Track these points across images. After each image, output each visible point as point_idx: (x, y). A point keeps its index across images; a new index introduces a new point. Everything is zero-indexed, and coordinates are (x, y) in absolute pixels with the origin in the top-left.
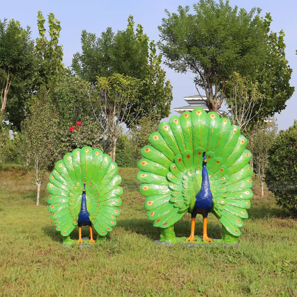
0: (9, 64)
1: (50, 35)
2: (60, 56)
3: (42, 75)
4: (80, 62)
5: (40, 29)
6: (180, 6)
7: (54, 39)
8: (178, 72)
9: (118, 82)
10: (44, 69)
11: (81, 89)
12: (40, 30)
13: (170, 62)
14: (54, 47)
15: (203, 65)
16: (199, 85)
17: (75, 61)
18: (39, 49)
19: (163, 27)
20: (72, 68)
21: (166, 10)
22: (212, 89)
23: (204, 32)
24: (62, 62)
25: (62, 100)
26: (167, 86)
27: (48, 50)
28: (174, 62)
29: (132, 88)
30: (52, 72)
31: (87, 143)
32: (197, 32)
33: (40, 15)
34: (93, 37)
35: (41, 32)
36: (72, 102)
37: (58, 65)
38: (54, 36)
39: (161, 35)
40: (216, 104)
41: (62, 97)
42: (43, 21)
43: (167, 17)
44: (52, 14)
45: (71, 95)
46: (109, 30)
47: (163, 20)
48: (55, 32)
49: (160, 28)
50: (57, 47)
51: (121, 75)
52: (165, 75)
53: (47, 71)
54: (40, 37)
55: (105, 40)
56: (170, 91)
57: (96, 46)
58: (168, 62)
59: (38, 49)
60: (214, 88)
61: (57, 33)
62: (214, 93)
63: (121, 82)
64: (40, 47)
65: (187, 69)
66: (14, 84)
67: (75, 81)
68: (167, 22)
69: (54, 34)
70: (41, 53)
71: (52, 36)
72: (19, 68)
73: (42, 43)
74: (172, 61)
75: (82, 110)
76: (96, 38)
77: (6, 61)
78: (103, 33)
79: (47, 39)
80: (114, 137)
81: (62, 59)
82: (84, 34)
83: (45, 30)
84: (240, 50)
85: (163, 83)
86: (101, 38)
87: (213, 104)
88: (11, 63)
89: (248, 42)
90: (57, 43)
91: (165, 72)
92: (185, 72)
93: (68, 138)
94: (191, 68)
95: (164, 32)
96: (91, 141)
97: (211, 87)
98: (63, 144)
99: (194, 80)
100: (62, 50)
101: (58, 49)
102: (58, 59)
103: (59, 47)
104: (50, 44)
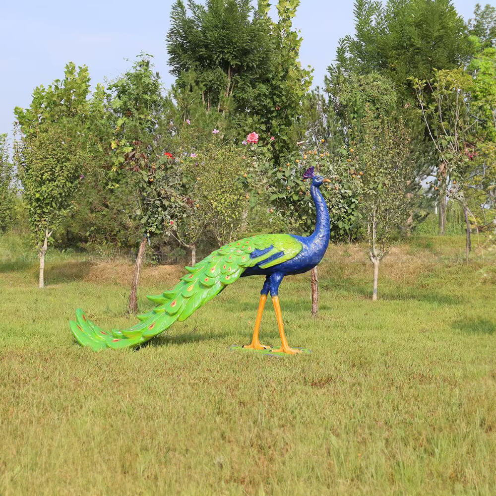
0: (232, 59)
1: (279, 12)
2: (294, 49)
5: (262, 3)
7: (284, 20)
11: (385, 97)
14: (283, 34)
24: (297, 60)
30: (282, 74)
35: (262, 8)
37: (292, 64)
38: (284, 15)
41: (356, 109)
48: (287, 7)
50: (289, 34)
61: (290, 10)
66: (238, 93)
67: (375, 83)
69: (286, 11)
71: (282, 15)
72: (248, 66)
77: (228, 53)
79: (272, 19)
81: (297, 54)
88: (236, 57)
90: (290, 26)
100: (298, 39)
101: (291, 37)
102: (292, 54)
103: (292, 33)
104: (278, 28)
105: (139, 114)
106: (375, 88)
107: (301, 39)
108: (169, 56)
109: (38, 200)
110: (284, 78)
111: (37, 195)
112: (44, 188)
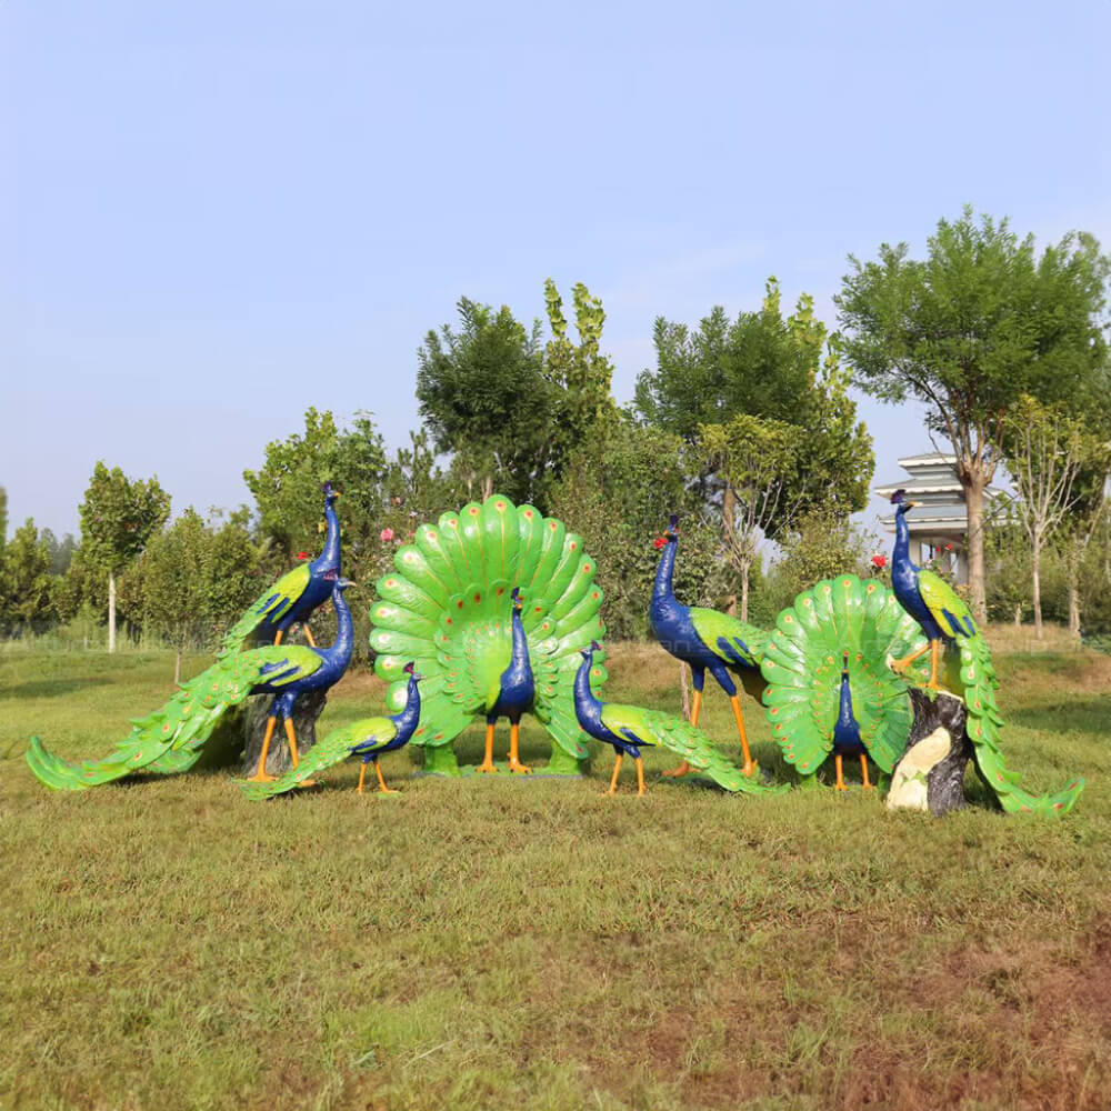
1: (581, 331)
2: (604, 380)
3: (566, 425)
4: (653, 392)
5: (554, 320)
6: (883, 245)
7: (589, 343)
8: (886, 402)
9: (748, 435)
10: (568, 411)
11: (664, 455)
12: (553, 324)
13: (866, 380)
14: (588, 360)
15: (945, 382)
16: (938, 429)
17: (641, 390)
18: (555, 367)
19: (844, 298)
20: (634, 405)
21: (850, 257)
22: (969, 439)
23: (944, 301)
24: (610, 395)
25: (621, 482)
26: (859, 436)
27: (576, 368)
28: (874, 379)
29: (781, 446)
30: (587, 416)
31: (694, 572)
32: (927, 302)
33: (550, 290)
34: (681, 332)
35: (557, 327)
36: (645, 484)
37: (602, 402)
38: (588, 336)
39: (841, 317)
40: (981, 474)
41: (621, 473)
42: (559, 303)
43: (853, 273)
44: (579, 285)
45: (641, 469)
46: (718, 314)
47: (845, 279)
48: (590, 325)
49: (837, 300)
50: (596, 361)
51: (756, 418)
52: (853, 411)
53: (575, 415)
54: (555, 339)
55: (708, 337)
56: (865, 447)
57: (689, 351)
58: (859, 381)
59: (553, 367)
60: (973, 434)
61: (595, 328)
62: (974, 448)
63: (755, 434)
64: (557, 362)
65: (905, 393)
68: (855, 285)
69: (590, 329)
70: (559, 377)
71: (584, 336)
73: (560, 353)
74: (868, 376)
75: (667, 502)
76: (689, 335)
77: (489, 398)
78: (704, 321)
79: (572, 342)
80: (743, 560)
81: (608, 387)
82: (660, 327)
83: (565, 322)
84: (1037, 340)
85: (851, 430)
86: (699, 331)
87: (973, 475)
89: (1056, 318)
90: (597, 350)
91: (855, 404)
92: (901, 400)
93: (651, 564)
94: (916, 390)
95: (848, 309)
96: (702, 568)
97: (967, 433)
98: (642, 577)
99: (927, 420)
100: (608, 367)
101: (599, 364)
102: (600, 387)
103: (600, 359)
104: (581, 354)
105: (353, 488)
106: (649, 445)
107: (612, 367)
108: (420, 404)
109: (212, 599)
110: (591, 420)
111: (211, 594)
112: (218, 586)
